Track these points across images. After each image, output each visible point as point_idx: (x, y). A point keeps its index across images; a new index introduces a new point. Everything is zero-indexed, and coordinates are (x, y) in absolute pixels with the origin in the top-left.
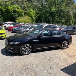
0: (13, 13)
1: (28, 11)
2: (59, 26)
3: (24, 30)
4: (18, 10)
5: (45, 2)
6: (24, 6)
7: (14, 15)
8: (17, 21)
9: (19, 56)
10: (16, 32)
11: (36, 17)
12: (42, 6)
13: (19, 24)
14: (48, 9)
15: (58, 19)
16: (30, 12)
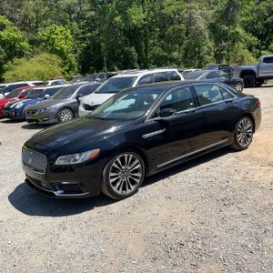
1: (42, 33)
4: (4, 34)
8: (7, 75)
9: (104, 208)
10: (27, 118)
11: (76, 52)
12: (92, 10)
13: (26, 85)
14: (118, 19)
15: (158, 50)
16: (54, 36)
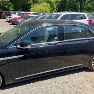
2: (90, 15)
7: (28, 1)
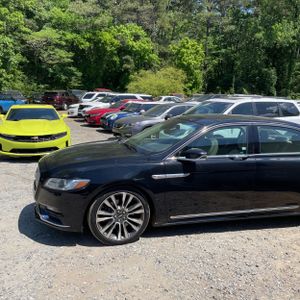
0: (116, 59)
1: (173, 47)
3: (146, 122)
4: (136, 45)
5: (248, 7)
6: (161, 28)
7: (122, 63)
8: (131, 86)
10: (113, 130)
11: (205, 68)
12: (232, 24)
13: (134, 98)
14: (259, 35)
16: (184, 50)
